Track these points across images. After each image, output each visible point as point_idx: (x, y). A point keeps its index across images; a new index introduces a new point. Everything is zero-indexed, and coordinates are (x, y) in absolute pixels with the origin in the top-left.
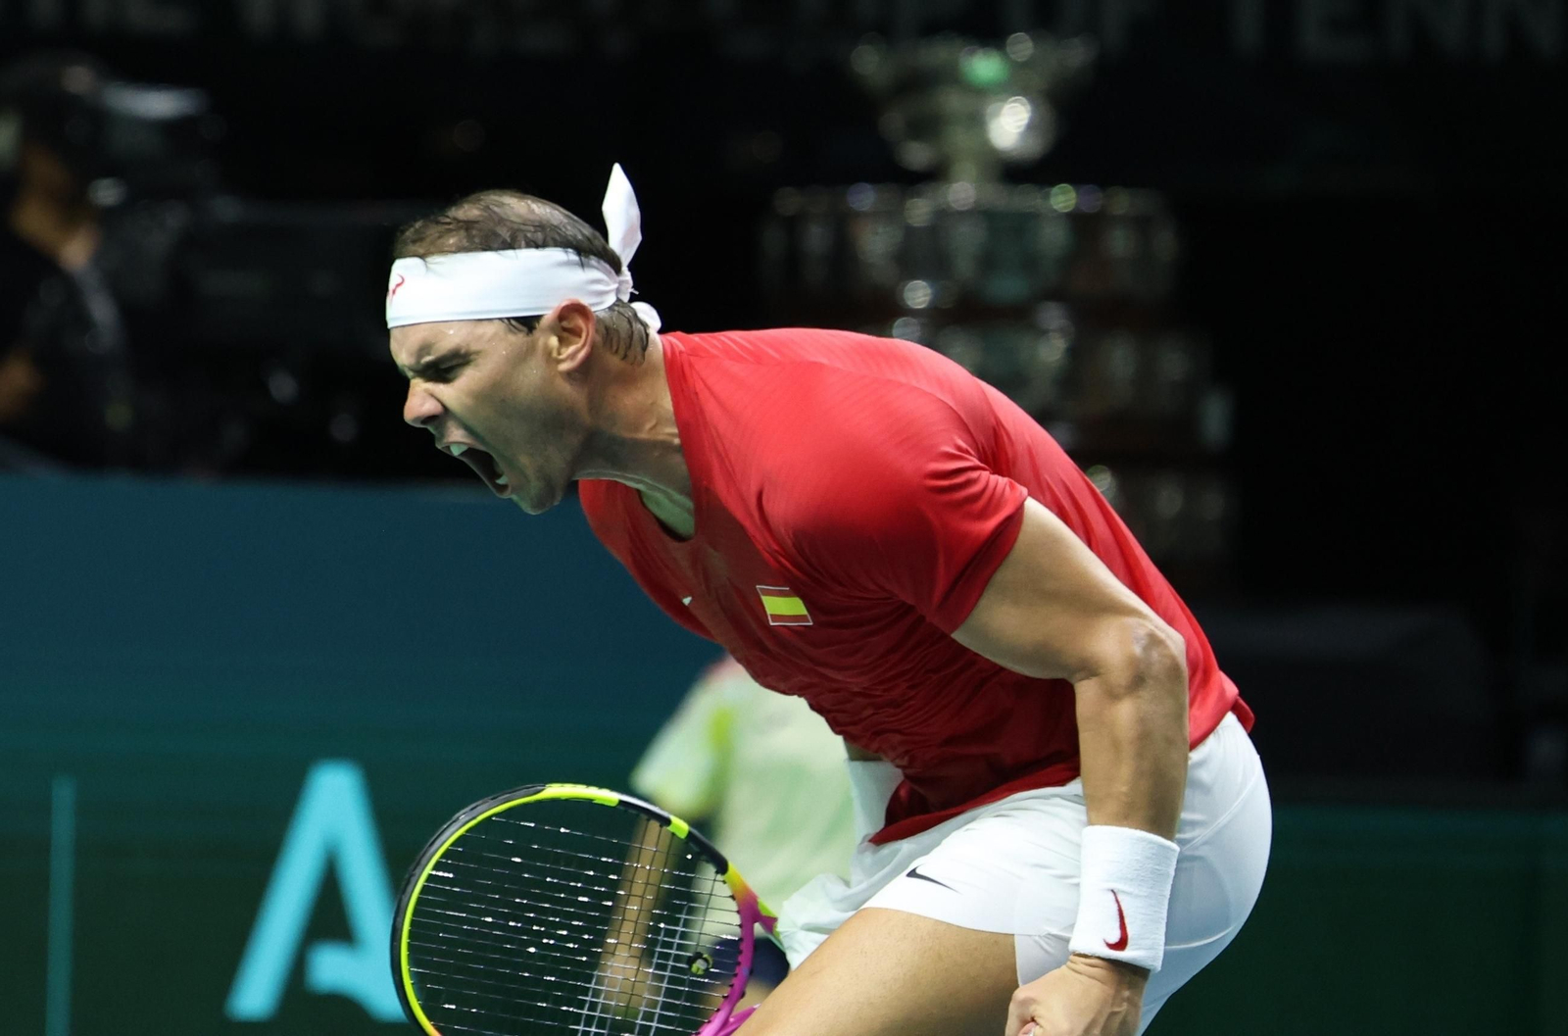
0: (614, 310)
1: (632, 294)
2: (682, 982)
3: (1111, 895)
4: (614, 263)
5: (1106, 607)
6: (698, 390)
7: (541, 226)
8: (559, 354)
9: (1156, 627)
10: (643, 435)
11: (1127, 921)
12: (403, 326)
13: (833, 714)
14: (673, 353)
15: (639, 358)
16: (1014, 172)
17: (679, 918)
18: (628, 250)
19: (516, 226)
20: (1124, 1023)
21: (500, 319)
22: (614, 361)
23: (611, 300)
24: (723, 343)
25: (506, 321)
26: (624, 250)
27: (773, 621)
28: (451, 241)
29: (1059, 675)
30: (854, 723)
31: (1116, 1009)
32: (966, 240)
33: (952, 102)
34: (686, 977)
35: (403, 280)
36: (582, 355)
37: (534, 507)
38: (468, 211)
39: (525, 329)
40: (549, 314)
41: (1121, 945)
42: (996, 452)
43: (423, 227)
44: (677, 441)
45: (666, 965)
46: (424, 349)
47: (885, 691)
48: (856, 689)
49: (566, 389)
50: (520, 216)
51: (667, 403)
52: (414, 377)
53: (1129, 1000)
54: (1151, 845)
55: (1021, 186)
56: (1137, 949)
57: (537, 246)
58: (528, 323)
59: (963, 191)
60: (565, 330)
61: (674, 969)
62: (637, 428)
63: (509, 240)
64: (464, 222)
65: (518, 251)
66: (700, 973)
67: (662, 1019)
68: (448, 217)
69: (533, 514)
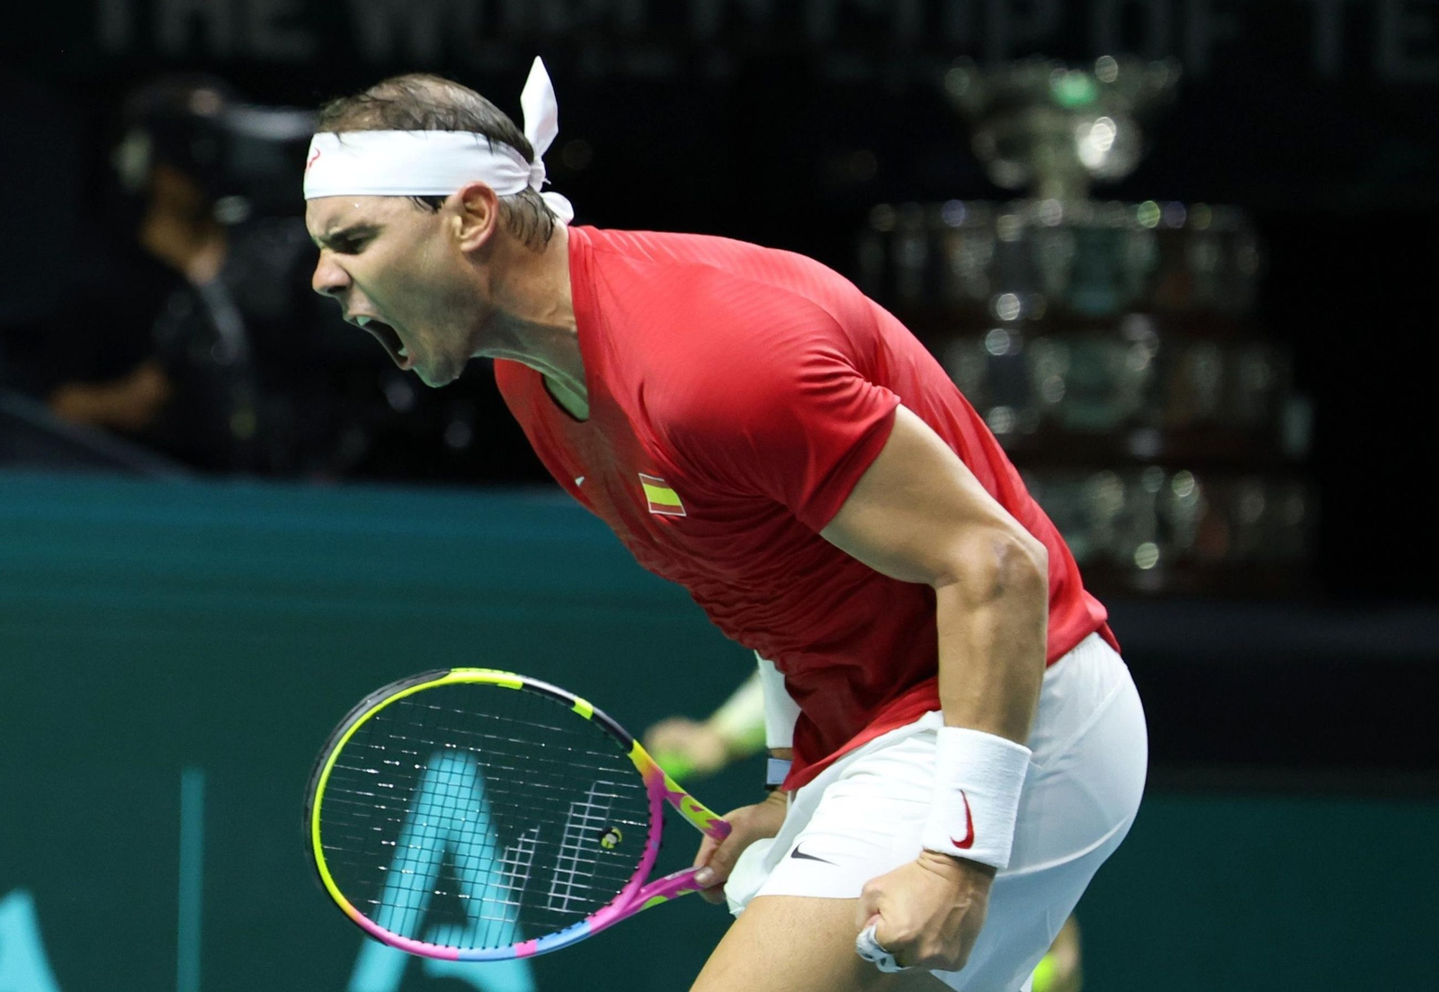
0: (522, 197)
1: (544, 184)
2: (592, 856)
3: (960, 794)
4: (527, 153)
5: (968, 516)
6: (597, 283)
7: (454, 110)
8: (462, 233)
9: (1018, 538)
10: (542, 319)
11: (974, 820)
12: (316, 198)
13: (709, 605)
14: (579, 242)
15: (541, 246)
16: (1101, 189)
17: (588, 795)
18: (542, 142)
19: (429, 108)
20: (967, 916)
21: (408, 197)
22: (516, 246)
23: (522, 186)
24: (628, 240)
25: (413, 199)
26: (538, 141)
27: (653, 509)
28: (367, 119)
29: (922, 580)
30: (728, 616)
31: (960, 905)
32: (1056, 257)
33: (1042, 122)
34: (596, 851)
35: (319, 153)
36: (483, 236)
37: (433, 380)
38: (387, 91)
39: (430, 207)
40: (454, 195)
41: (967, 842)
42: (874, 363)
43: (341, 105)
44: (574, 328)
45: (577, 840)
46: (332, 221)
47: (755, 586)
48: (730, 583)
49: (470, 268)
50: (435, 99)
51: (566, 291)
52: (323, 248)
53: (974, 897)
54: (1001, 749)
55: (1109, 203)
56: (983, 847)
57: (447, 129)
58: (434, 202)
59: (1052, 208)
60: (469, 211)
61: (585, 844)
62: (536, 311)
63: (420, 121)
64: (380, 100)
65: (428, 132)
66: (611, 846)
67: (575, 891)
68: (367, 96)
69: (434, 386)
